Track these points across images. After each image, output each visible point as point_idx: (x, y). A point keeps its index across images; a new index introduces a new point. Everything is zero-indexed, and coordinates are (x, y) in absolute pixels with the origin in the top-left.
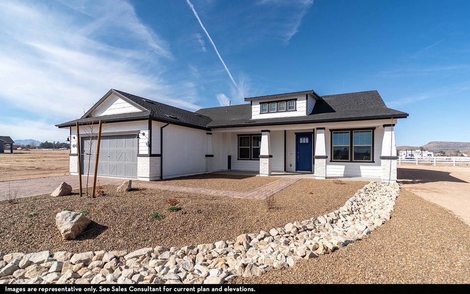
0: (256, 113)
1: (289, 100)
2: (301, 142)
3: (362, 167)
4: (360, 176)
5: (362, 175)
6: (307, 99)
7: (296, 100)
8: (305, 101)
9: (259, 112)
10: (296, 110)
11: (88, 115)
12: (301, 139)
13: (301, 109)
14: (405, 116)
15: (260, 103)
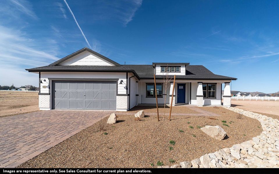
0: (158, 72)
1: (176, 67)
2: (180, 88)
3: (211, 101)
4: (211, 105)
5: (212, 104)
6: (186, 67)
7: (180, 67)
8: (185, 68)
9: (160, 71)
10: (180, 72)
11: (57, 64)
12: (180, 87)
13: (183, 72)
14: (235, 79)
15: (161, 67)
